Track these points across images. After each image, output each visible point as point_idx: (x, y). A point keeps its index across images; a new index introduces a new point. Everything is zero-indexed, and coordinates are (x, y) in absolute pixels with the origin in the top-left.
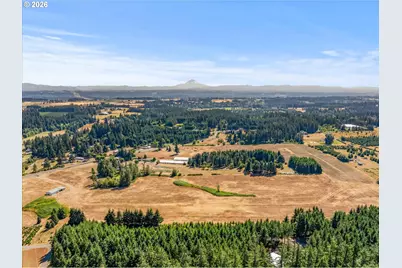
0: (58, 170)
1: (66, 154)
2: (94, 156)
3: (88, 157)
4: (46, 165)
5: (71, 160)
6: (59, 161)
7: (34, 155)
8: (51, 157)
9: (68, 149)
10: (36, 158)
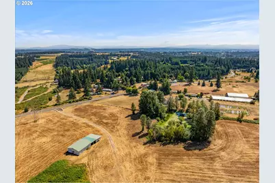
0: (85, 103)
1: (92, 85)
2: (123, 89)
3: (116, 89)
4: (71, 97)
5: (99, 92)
6: (86, 92)
7: (60, 85)
8: (77, 87)
9: (93, 81)
10: (62, 88)
